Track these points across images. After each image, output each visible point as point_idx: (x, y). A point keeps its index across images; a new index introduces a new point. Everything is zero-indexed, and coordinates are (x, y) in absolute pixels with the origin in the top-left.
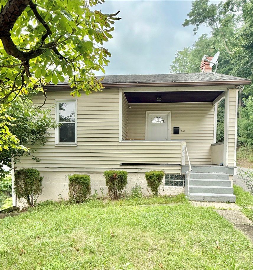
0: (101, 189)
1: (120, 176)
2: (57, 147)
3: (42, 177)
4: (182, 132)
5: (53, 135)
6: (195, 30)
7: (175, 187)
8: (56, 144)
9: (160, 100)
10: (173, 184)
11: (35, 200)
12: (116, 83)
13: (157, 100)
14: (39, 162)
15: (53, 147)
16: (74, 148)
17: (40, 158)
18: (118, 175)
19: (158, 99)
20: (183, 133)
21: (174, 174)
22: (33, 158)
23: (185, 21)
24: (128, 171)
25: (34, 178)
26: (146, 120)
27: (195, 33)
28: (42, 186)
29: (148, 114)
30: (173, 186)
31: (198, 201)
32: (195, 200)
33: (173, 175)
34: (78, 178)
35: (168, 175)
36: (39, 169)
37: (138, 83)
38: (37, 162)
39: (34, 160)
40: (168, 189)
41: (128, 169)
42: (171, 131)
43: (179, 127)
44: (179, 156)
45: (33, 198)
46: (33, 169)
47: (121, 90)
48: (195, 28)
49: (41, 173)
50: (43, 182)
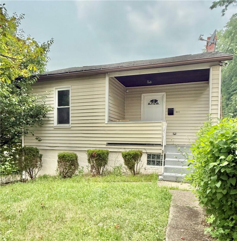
0: (87, 166)
1: (99, 154)
2: (56, 129)
3: (42, 154)
4: (176, 113)
5: (52, 118)
6: (223, 11)
7: (157, 166)
8: (55, 126)
9: (151, 82)
10: (155, 164)
11: (35, 174)
12: (101, 69)
13: (148, 83)
14: (40, 142)
15: (52, 129)
16: (69, 129)
17: (42, 138)
18: (96, 153)
19: (148, 81)
20: (178, 113)
21: (152, 154)
22: (36, 138)
23: (213, 4)
24: (110, 150)
25: (32, 154)
26: (142, 102)
27: (223, 15)
28: (42, 162)
29: (144, 97)
30: (155, 166)
31: (170, 181)
32: (168, 180)
33: (155, 155)
34: (64, 155)
35: (150, 155)
36: (38, 148)
37: (119, 67)
38: (39, 142)
39: (37, 140)
40: (150, 168)
41: (111, 149)
42: (165, 112)
43: (173, 108)
44: (160, 136)
45: (33, 172)
46: (32, 147)
47: (107, 75)
48: (224, 9)
49: (40, 151)
50: (42, 159)
